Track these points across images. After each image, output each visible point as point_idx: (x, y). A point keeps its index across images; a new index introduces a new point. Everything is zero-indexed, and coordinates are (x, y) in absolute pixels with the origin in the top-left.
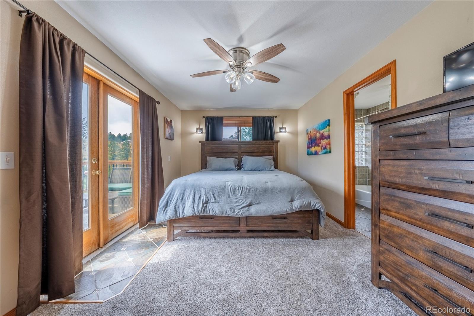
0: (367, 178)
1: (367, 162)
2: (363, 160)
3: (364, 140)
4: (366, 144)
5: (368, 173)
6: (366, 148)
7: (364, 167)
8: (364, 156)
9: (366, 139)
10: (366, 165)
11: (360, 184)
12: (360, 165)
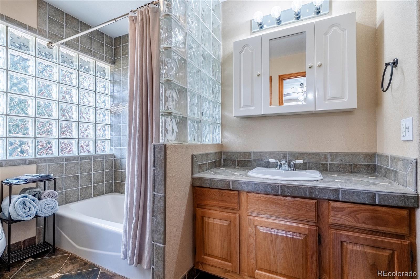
0: (112, 179)
1: (113, 146)
2: (107, 142)
3: (108, 101)
4: (112, 110)
5: (115, 168)
6: (112, 118)
7: (106, 156)
8: (108, 134)
9: (112, 100)
10: (112, 153)
11: (99, 195)
12: (99, 153)
